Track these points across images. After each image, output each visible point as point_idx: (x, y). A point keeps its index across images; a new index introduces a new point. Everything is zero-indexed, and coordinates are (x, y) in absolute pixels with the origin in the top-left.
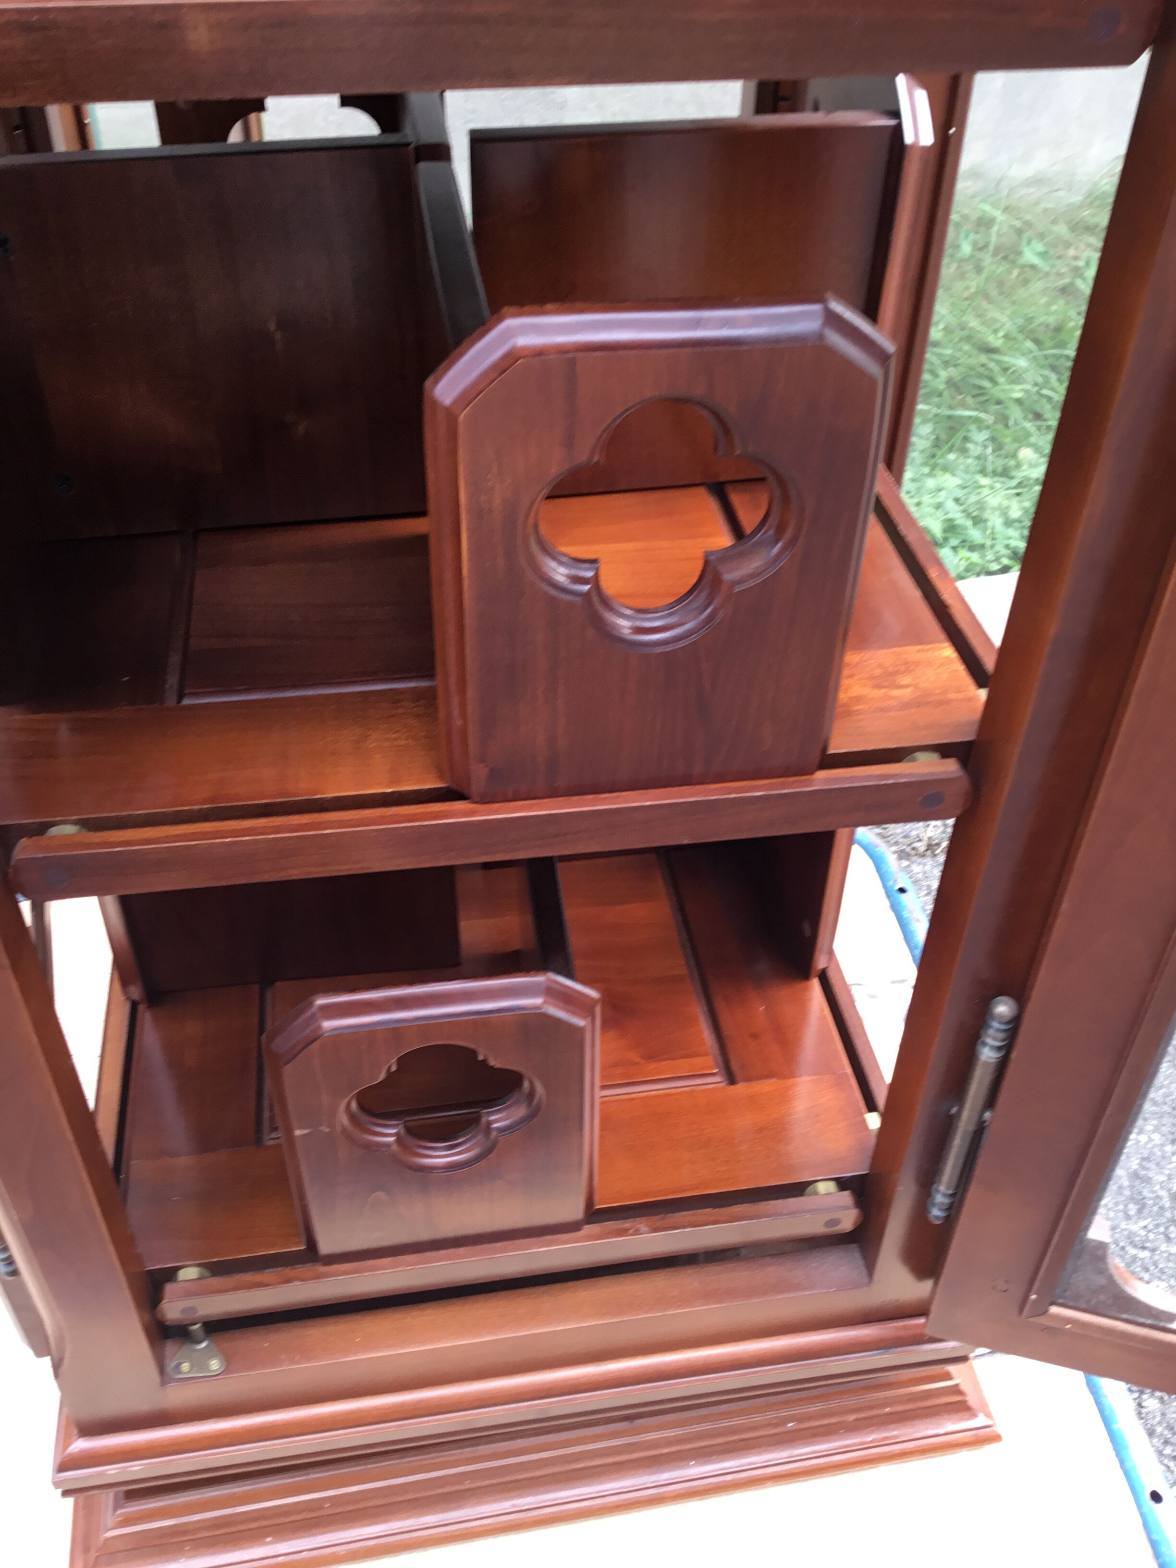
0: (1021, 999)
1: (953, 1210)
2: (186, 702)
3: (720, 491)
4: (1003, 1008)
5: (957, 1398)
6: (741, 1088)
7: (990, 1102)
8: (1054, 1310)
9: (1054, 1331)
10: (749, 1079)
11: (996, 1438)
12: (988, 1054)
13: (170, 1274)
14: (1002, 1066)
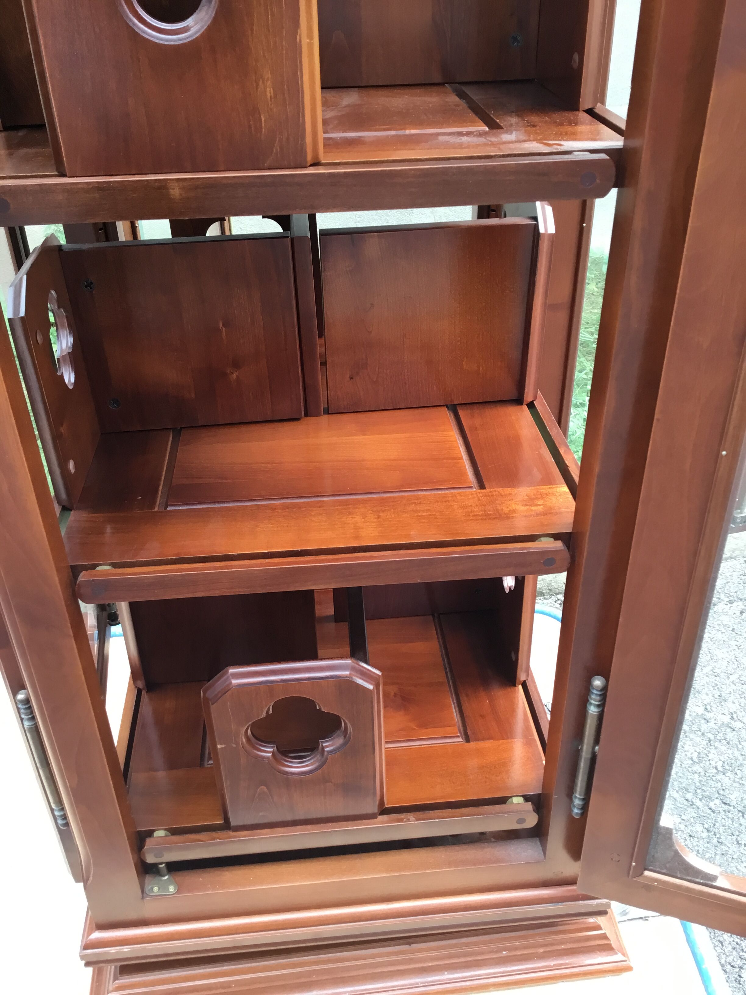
0: (606, 677)
1: (585, 808)
2: (169, 508)
3: (454, 409)
4: (598, 682)
5: (605, 942)
6: (473, 744)
7: (597, 741)
8: (647, 873)
9: (648, 887)
10: (477, 740)
11: (629, 969)
12: (593, 710)
13: (150, 833)
14: (600, 717)
